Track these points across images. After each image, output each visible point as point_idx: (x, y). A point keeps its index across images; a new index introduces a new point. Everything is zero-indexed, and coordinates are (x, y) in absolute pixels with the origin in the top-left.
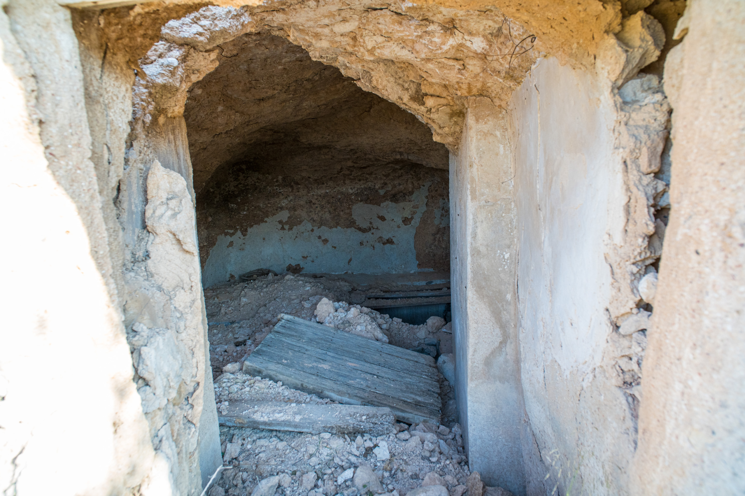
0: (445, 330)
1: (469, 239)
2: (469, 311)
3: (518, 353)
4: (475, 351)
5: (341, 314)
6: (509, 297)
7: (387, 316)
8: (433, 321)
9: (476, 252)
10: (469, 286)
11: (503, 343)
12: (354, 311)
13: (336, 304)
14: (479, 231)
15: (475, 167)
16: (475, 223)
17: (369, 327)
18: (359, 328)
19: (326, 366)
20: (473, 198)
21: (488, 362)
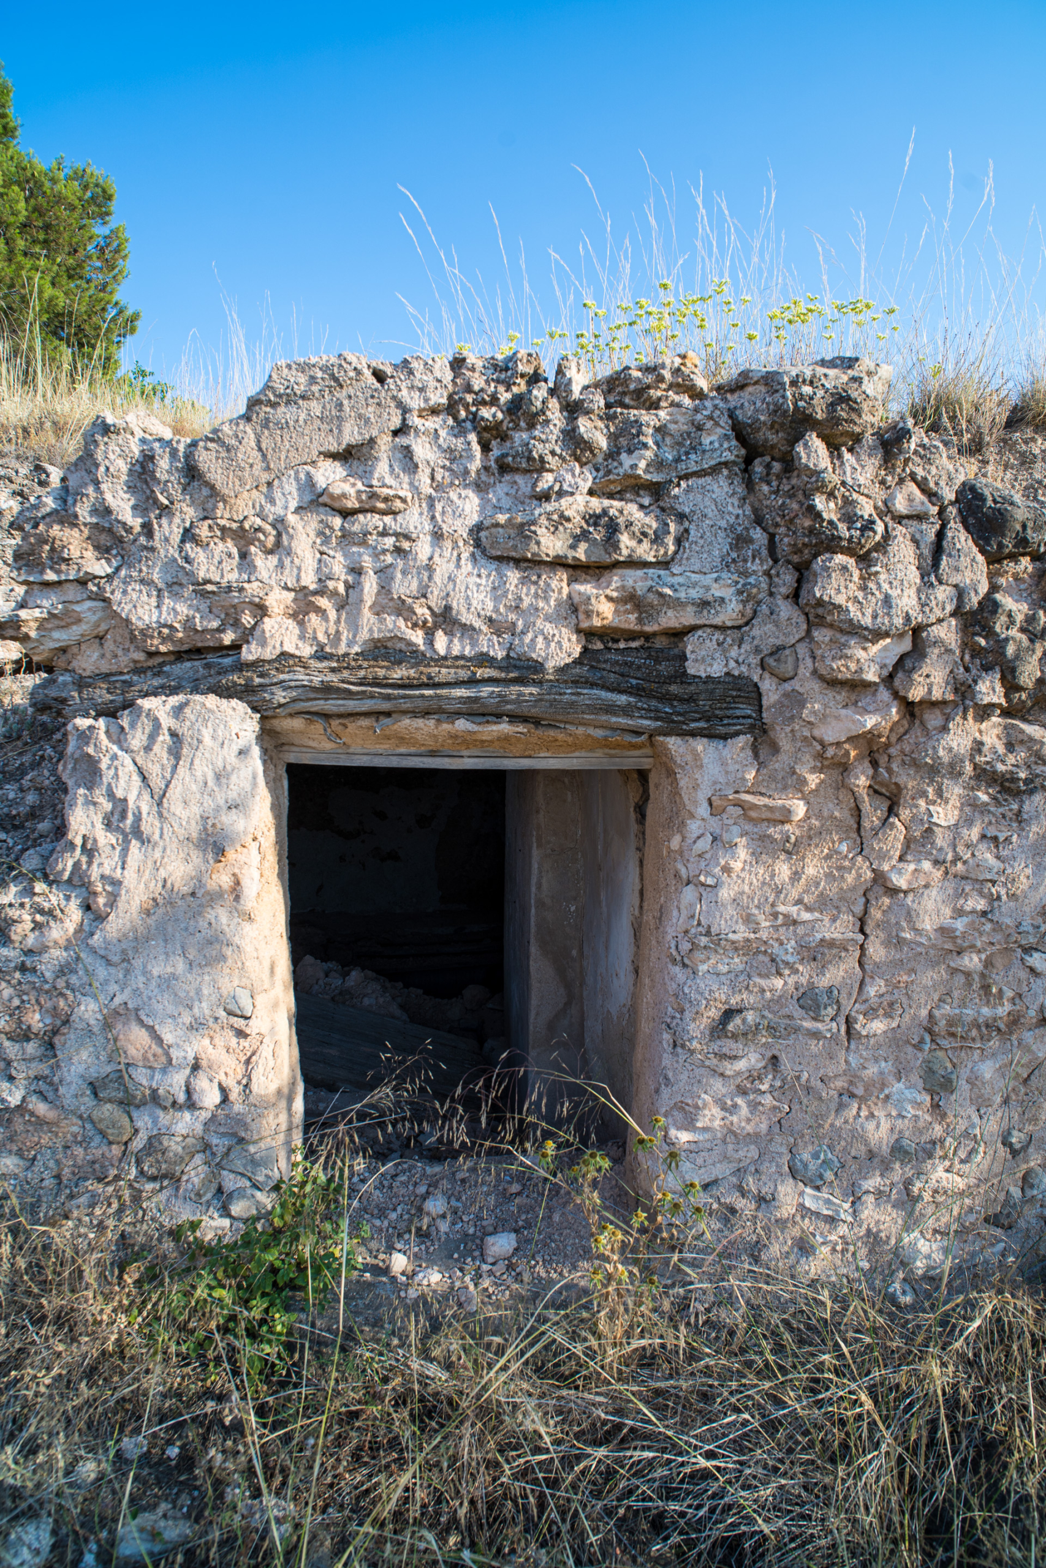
0: (490, 1006)
1: (533, 889)
2: (532, 969)
3: (582, 1013)
4: (537, 1014)
5: (336, 982)
6: (574, 953)
7: (400, 985)
8: (472, 992)
9: (541, 904)
10: (532, 941)
11: (568, 1004)
12: (355, 975)
13: (325, 966)
14: (544, 881)
15: (542, 813)
16: (540, 872)
17: (381, 1000)
18: (366, 1001)
19: (333, 1052)
20: (539, 846)
21: (552, 1027)
